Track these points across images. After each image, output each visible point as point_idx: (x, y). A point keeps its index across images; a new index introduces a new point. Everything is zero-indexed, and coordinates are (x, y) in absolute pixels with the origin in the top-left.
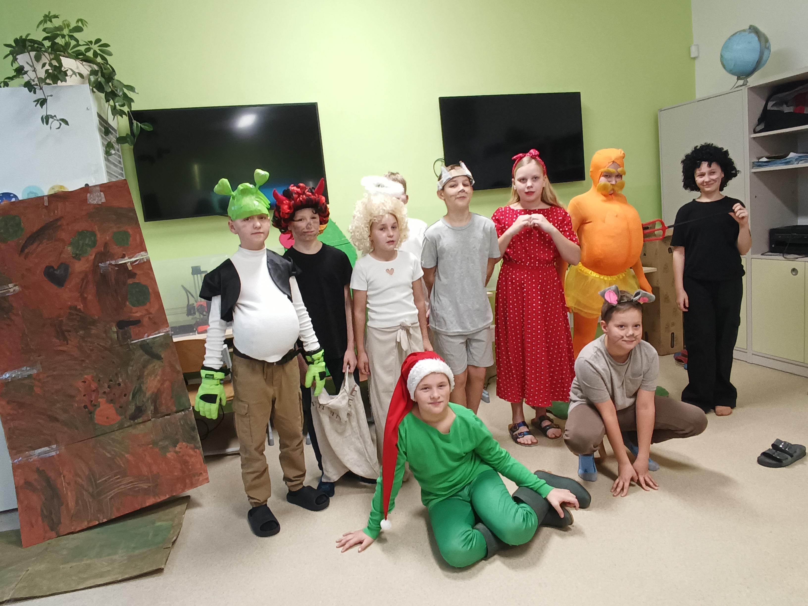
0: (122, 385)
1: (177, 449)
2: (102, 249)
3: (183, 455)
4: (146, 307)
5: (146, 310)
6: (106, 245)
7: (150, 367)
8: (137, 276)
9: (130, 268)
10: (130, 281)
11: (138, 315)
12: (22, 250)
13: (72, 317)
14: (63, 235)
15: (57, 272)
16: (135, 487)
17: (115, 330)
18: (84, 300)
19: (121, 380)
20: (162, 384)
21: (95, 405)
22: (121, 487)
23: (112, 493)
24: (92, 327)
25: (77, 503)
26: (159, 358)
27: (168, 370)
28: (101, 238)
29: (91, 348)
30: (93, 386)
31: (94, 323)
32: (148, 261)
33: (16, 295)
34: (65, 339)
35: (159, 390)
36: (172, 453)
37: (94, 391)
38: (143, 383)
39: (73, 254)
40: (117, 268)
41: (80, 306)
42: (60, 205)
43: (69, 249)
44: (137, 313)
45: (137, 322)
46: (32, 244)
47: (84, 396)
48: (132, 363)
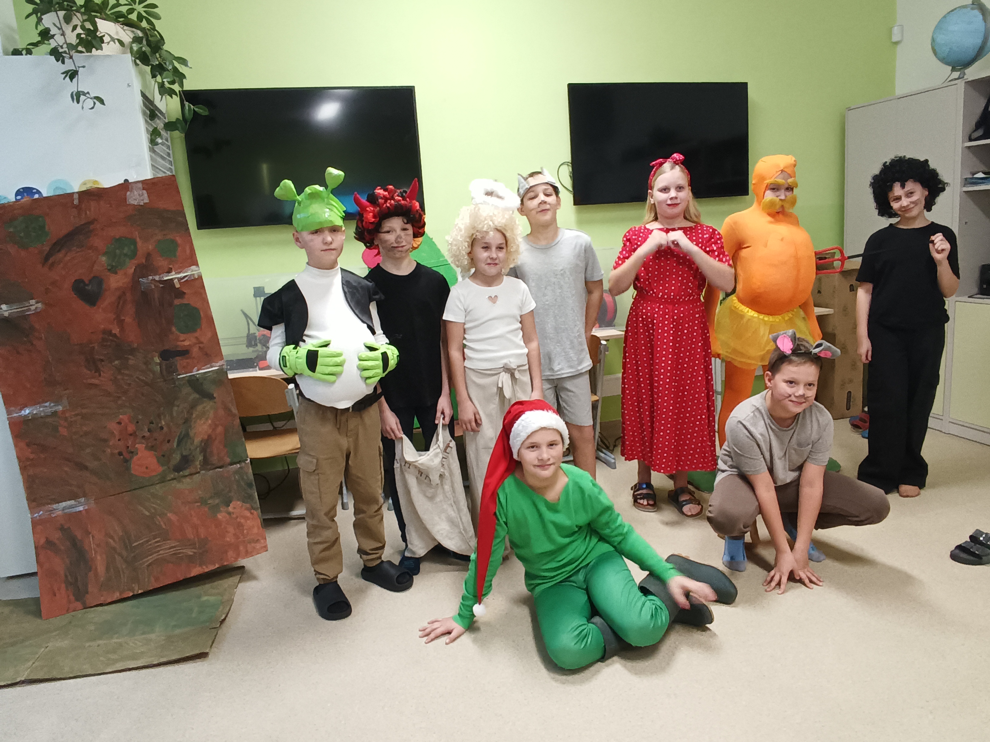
0: (165, 429)
1: (230, 509)
2: (144, 261)
3: (237, 517)
4: (197, 334)
5: (197, 338)
6: (148, 256)
7: (200, 408)
8: (186, 296)
9: (177, 286)
10: (177, 302)
11: (187, 343)
12: (47, 258)
13: (105, 344)
14: (97, 242)
15: (89, 288)
16: (179, 553)
17: (158, 361)
18: (121, 323)
19: (163, 423)
20: (214, 430)
21: (132, 452)
22: (161, 552)
23: (151, 559)
24: (130, 357)
25: (107, 569)
26: (211, 397)
27: (221, 412)
28: (143, 247)
29: (128, 382)
30: (131, 428)
31: (132, 351)
32: (200, 278)
33: (37, 314)
34: (98, 370)
35: (209, 436)
36: (224, 514)
37: (131, 435)
38: (190, 426)
39: (108, 265)
40: (161, 286)
41: (116, 331)
42: (93, 204)
43: (104, 259)
44: (186, 340)
45: (185, 353)
46: (59, 251)
47: (119, 440)
48: (177, 403)
